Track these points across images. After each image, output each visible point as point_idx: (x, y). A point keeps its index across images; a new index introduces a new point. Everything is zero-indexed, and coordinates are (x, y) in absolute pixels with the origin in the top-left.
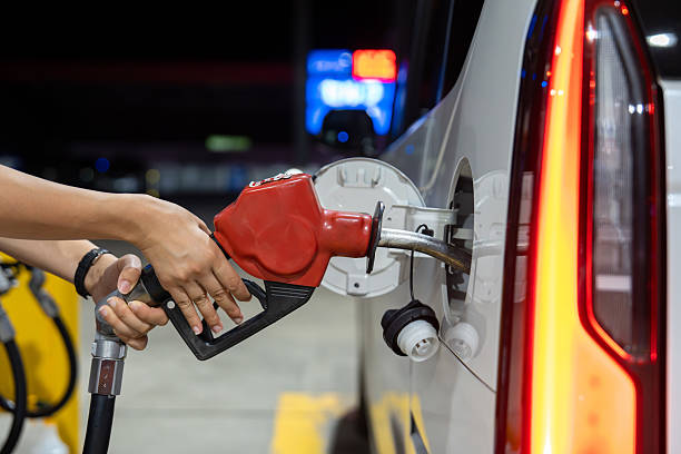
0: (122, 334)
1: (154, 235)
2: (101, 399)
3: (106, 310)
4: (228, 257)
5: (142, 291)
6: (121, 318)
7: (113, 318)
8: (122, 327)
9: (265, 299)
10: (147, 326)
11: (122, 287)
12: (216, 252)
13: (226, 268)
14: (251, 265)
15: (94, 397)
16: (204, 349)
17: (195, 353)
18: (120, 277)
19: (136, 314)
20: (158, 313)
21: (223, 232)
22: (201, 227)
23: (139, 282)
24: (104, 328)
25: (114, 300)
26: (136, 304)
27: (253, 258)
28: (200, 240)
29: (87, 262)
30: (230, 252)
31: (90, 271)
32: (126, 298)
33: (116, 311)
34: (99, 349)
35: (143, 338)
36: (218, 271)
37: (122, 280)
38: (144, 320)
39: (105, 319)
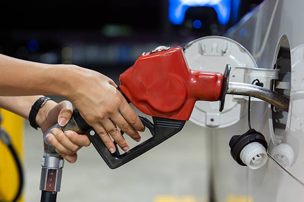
0: (61, 152)
1: (80, 90)
2: (48, 195)
3: (50, 136)
4: (129, 102)
5: (74, 124)
6: (60, 141)
7: (55, 142)
8: (61, 147)
9: (153, 130)
11: (61, 122)
12: (121, 99)
13: (127, 109)
14: (144, 107)
15: (44, 193)
16: (114, 161)
17: (108, 164)
18: (59, 116)
19: (70, 139)
20: (84, 138)
21: (125, 85)
22: (110, 83)
23: (71, 118)
24: (50, 149)
25: (55, 130)
26: (70, 133)
27: (145, 102)
28: (110, 91)
29: (37, 107)
30: (130, 98)
31: (39, 112)
32: (63, 129)
33: (57, 138)
34: (46, 161)
35: (74, 155)
36: (123, 111)
37: (62, 117)
38: (75, 143)
39: (50, 142)
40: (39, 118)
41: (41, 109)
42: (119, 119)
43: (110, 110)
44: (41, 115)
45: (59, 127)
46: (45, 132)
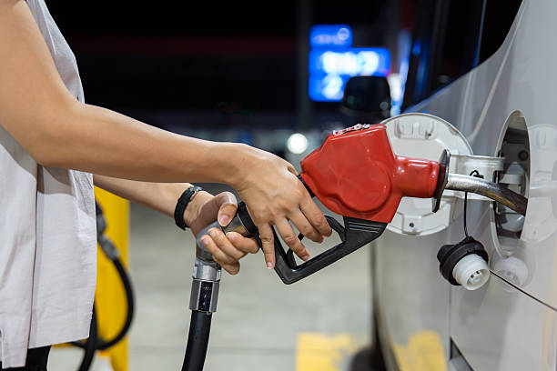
0: (219, 260)
1: (250, 178)
2: (200, 316)
3: (206, 239)
4: (312, 195)
5: (239, 222)
6: (219, 246)
7: (213, 246)
8: (220, 254)
9: (343, 233)
10: (241, 254)
11: (222, 220)
13: (311, 205)
14: (332, 203)
15: (194, 313)
16: (290, 274)
17: (282, 277)
18: (220, 212)
19: (233, 243)
21: (308, 173)
22: (290, 169)
23: (236, 216)
24: (204, 255)
25: (214, 231)
26: (233, 235)
27: (336, 197)
28: (290, 181)
29: (185, 199)
30: (315, 191)
31: (188, 208)
32: (224, 230)
34: (199, 272)
36: (305, 208)
37: (222, 214)
38: (239, 249)
39: (206, 246)
40: (188, 215)
41: (190, 203)
42: (299, 217)
43: (287, 206)
44: (190, 210)
45: (218, 226)
46: (197, 234)
